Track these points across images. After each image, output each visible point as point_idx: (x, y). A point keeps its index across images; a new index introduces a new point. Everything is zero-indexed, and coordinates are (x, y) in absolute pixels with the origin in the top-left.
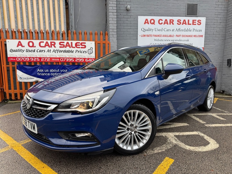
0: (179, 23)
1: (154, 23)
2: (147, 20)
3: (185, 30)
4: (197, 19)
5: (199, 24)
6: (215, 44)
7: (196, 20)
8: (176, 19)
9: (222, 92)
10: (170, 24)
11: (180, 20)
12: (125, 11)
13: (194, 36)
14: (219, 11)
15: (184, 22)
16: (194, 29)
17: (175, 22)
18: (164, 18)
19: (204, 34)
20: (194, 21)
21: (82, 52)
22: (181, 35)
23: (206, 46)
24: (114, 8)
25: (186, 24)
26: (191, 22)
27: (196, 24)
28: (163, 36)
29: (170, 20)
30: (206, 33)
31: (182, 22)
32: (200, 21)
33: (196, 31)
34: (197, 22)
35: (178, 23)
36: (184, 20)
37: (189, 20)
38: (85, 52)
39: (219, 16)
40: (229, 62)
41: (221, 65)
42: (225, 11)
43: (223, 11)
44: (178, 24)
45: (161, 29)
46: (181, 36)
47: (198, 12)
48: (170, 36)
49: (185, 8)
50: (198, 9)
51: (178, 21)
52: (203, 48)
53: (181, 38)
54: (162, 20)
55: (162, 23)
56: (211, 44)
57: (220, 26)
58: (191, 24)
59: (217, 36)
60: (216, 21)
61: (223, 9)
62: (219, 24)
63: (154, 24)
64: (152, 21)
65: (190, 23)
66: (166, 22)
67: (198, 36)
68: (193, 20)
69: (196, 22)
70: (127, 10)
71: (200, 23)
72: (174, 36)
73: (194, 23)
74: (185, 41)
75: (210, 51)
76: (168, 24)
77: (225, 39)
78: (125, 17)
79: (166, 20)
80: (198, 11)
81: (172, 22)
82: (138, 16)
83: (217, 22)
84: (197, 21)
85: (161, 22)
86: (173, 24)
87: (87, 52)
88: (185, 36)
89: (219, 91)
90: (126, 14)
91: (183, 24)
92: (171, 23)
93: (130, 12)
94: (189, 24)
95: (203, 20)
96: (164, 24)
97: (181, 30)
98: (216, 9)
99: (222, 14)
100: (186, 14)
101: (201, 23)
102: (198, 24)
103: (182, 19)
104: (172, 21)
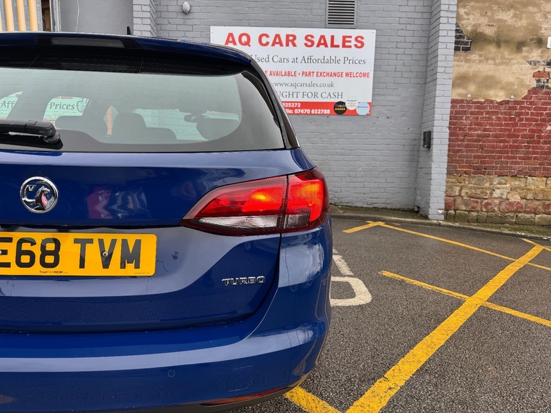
0: (309, 44)
1: (247, 43)
2: (231, 35)
3: (324, 61)
4: (354, 33)
5: (359, 45)
6: (399, 95)
7: (350, 37)
8: (301, 33)
9: (416, 209)
10: (287, 45)
11: (312, 37)
12: (179, 14)
13: (347, 75)
14: (409, 15)
15: (322, 42)
16: (346, 59)
17: (300, 41)
18: (272, 32)
19: (372, 69)
20: (347, 39)
21: (65, 107)
22: (313, 72)
23: (377, 98)
24: (145, 8)
25: (326, 46)
26: (338, 41)
27: (350, 47)
28: (271, 74)
29: (288, 36)
30: (377, 68)
31: (316, 40)
32: (362, 38)
33: (351, 62)
34: (353, 42)
35: (306, 42)
36: (323, 37)
37: (332, 38)
38: (71, 107)
39: (409, 27)
40: (427, 139)
41: (415, 145)
42: (425, 16)
43: (419, 16)
44: (306, 45)
45: (266, 57)
46: (315, 74)
47: (355, 17)
48: (288, 74)
49: (323, 6)
50: (355, 9)
51: (306, 38)
52: (369, 103)
53: (314, 79)
54: (267, 36)
55: (267, 43)
56: (389, 95)
57: (413, 52)
58: (338, 46)
59: (405, 75)
60: (402, 39)
61: (419, 9)
62: (410, 45)
63: (249, 46)
64: (244, 39)
65: (335, 44)
66: (277, 41)
67: (358, 75)
68: (344, 37)
69: (350, 42)
70: (185, 13)
71: (360, 43)
72: (297, 74)
73: (347, 44)
74: (324, 85)
75: (387, 110)
76: (281, 45)
77: (425, 83)
78: (180, 28)
79: (278, 36)
80: (355, 14)
81: (291, 40)
82: (209, 26)
83: (405, 42)
84: (353, 40)
85: (264, 40)
86: (294, 45)
87: (75, 107)
88: (325, 74)
89: (411, 207)
90: (181, 21)
91: (318, 46)
92: (290, 43)
93: (191, 16)
94: (333, 45)
95: (369, 36)
96: (273, 45)
97: (314, 61)
98: (402, 9)
99: (417, 22)
100: (327, 22)
101: (363, 44)
102: (356, 46)
103: (317, 33)
104: (291, 38)
